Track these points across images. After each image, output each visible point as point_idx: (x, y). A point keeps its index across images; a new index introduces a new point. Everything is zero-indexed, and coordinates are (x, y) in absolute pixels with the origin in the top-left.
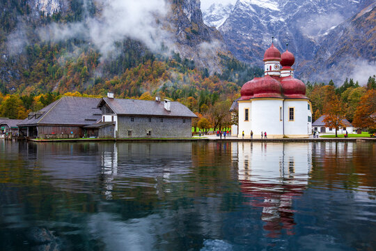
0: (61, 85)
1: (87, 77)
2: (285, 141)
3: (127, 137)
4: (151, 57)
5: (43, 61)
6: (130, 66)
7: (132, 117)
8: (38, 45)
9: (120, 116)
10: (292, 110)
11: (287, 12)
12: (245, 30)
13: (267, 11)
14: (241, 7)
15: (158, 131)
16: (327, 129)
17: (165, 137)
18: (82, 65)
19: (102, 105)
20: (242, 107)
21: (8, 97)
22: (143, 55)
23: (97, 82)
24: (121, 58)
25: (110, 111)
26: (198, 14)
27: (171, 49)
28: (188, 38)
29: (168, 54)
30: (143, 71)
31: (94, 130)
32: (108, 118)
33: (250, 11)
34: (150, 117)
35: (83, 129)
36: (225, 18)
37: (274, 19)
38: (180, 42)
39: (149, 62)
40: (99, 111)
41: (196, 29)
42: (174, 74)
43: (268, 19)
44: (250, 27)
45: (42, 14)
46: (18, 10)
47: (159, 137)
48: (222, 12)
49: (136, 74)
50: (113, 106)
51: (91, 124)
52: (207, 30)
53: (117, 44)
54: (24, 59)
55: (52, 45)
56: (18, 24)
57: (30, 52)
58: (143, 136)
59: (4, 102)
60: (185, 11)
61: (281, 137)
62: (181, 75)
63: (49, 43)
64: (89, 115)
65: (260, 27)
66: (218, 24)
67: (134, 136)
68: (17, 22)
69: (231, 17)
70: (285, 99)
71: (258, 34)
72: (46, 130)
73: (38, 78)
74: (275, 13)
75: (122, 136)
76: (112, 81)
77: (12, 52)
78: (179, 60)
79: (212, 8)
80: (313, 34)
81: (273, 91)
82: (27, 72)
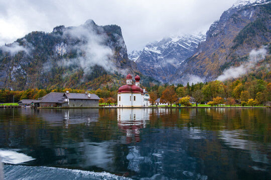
0: (67, 85)
1: (78, 82)
2: (132, 108)
3: (73, 107)
4: (105, 73)
5: (59, 75)
6: (96, 77)
7: (75, 100)
8: (57, 68)
9: (70, 99)
10: (135, 97)
11: (164, 55)
12: (146, 62)
13: (156, 54)
14: (145, 52)
15: (85, 105)
16: (159, 103)
17: (88, 107)
18: (76, 76)
19: (64, 95)
20: (119, 95)
21: (40, 91)
22: (102, 72)
23: (82, 84)
24: (92, 73)
25: (67, 98)
26: (126, 55)
27: (114, 70)
28: (122, 65)
29: (113, 72)
30: (102, 79)
31: (60, 104)
32: (66, 100)
33: (149, 54)
34: (82, 100)
35: (57, 104)
36: (139, 56)
37: (159, 57)
38: (118, 67)
39: (104, 75)
40: (64, 97)
41: (125, 61)
42: (115, 81)
43: (157, 57)
44: (149, 60)
45: (59, 54)
46: (48, 53)
47: (86, 107)
48: (137, 54)
49: (99, 80)
50: (68, 96)
51: (61, 102)
52: (130, 62)
53: (91, 68)
54: (51, 73)
55: (63, 68)
56: (48, 59)
57: (53, 71)
58: (79, 106)
59: (39, 93)
60: (120, 54)
61: (131, 106)
62: (118, 81)
63: (62, 67)
64: (60, 99)
65: (153, 61)
66: (135, 59)
67: (75, 106)
68: (47, 58)
69: (141, 56)
70: (132, 93)
71: (152, 64)
72: (43, 104)
73: (57, 82)
74: (159, 55)
75: (70, 106)
76: (88, 83)
77: (45, 71)
78: (118, 75)
79: (133, 52)
80: (175, 64)
81: (127, 90)
82: (52, 79)
